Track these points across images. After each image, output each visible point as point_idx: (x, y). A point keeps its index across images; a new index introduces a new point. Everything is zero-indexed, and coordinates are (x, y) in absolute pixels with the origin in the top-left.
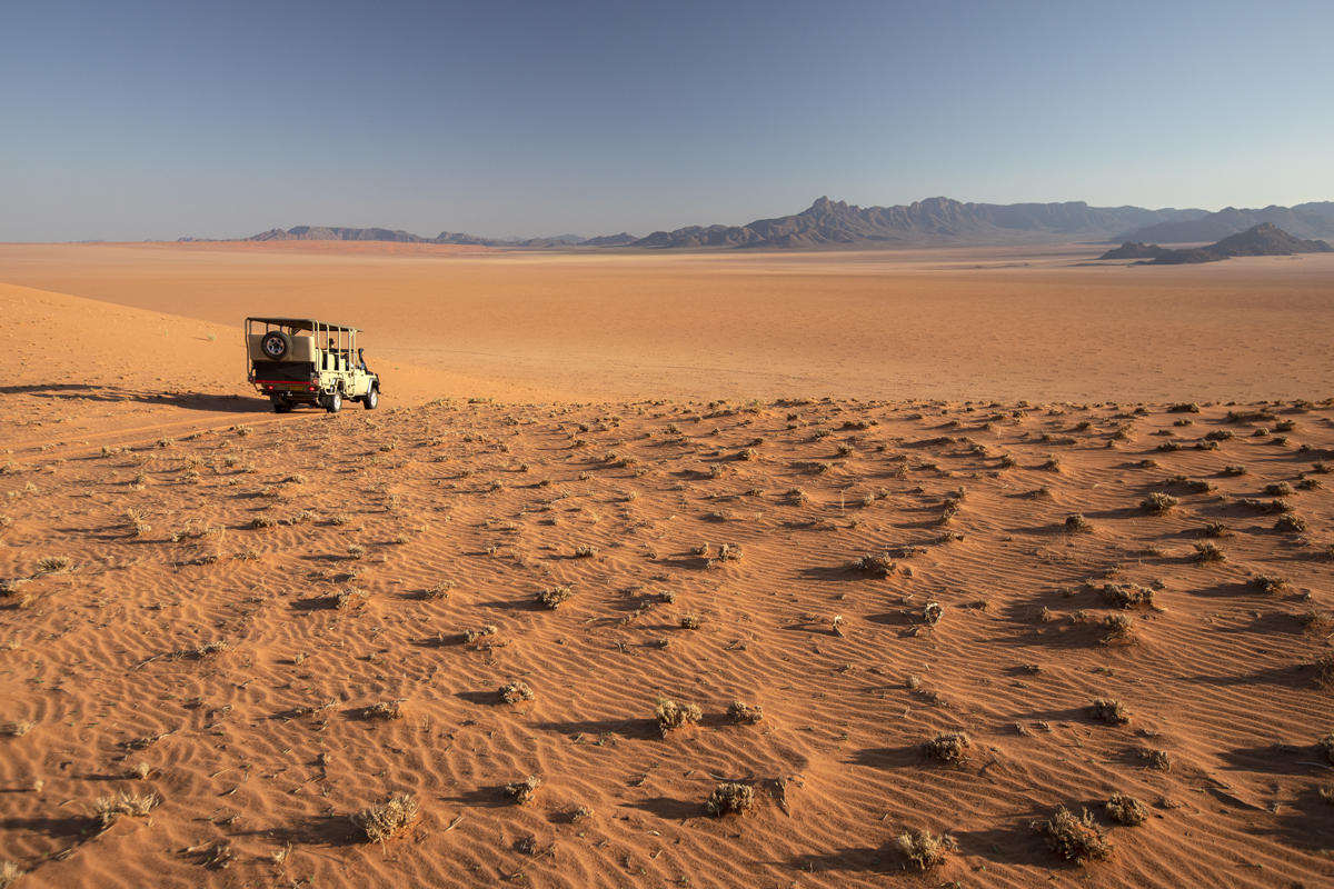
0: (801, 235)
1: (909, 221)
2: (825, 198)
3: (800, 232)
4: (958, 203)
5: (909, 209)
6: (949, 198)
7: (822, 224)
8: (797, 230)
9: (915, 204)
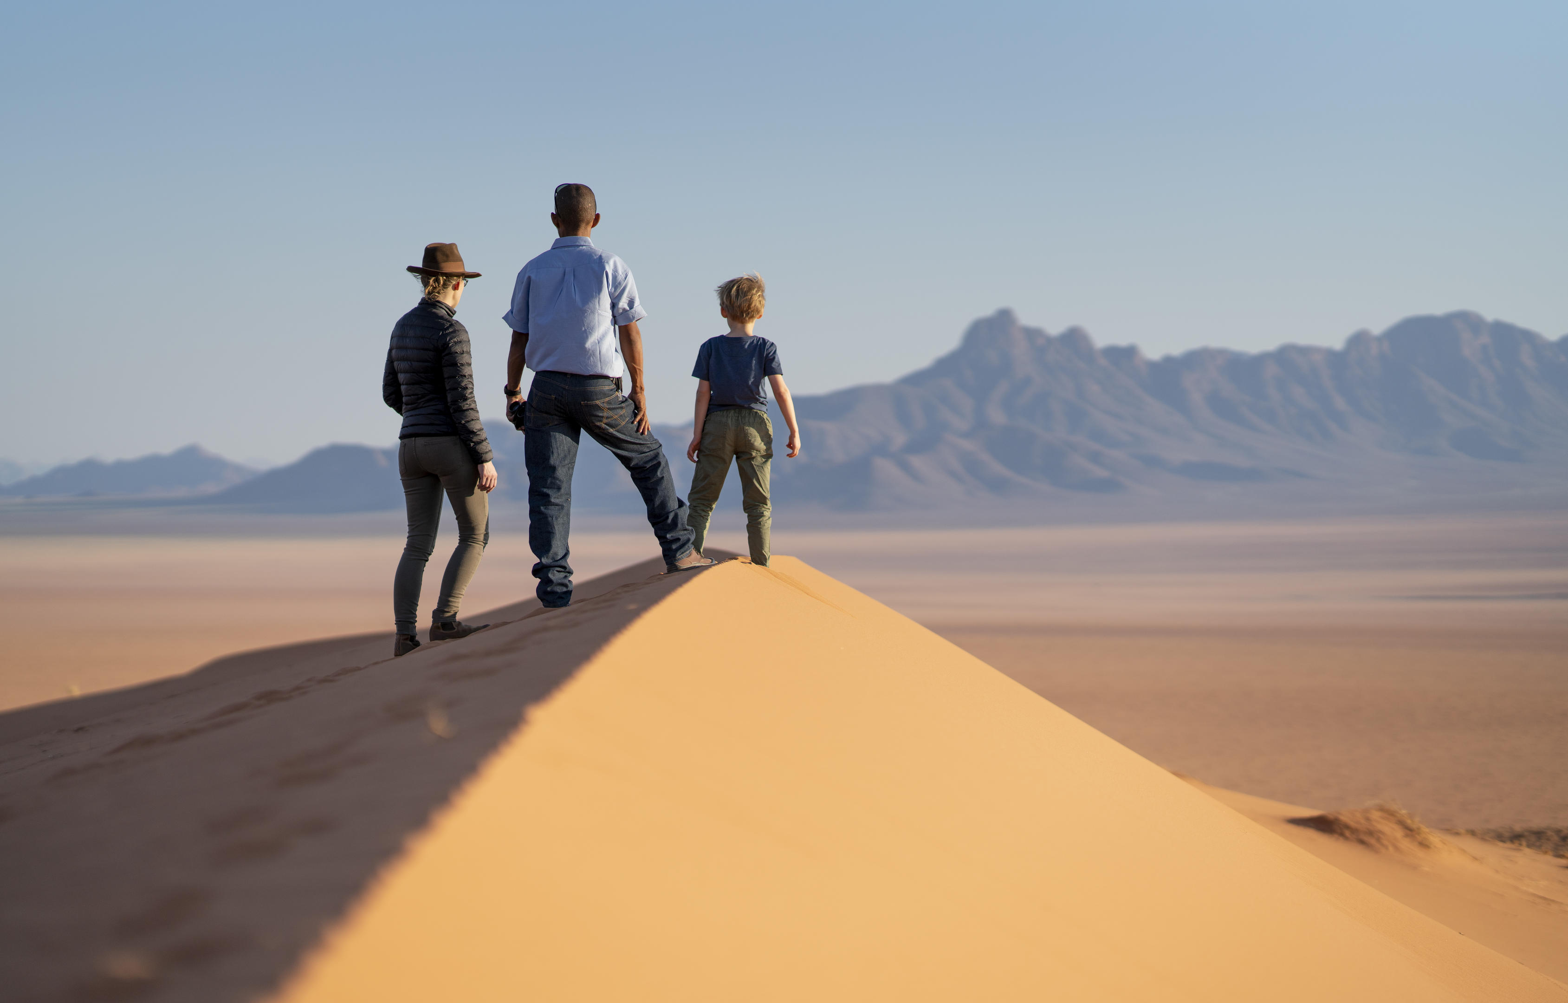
0: (917, 461)
1: (1340, 403)
2: (1004, 318)
3: (913, 448)
4: (1528, 336)
5: (1331, 356)
6: (1490, 316)
7: (997, 416)
8: (900, 439)
9: (1359, 340)
